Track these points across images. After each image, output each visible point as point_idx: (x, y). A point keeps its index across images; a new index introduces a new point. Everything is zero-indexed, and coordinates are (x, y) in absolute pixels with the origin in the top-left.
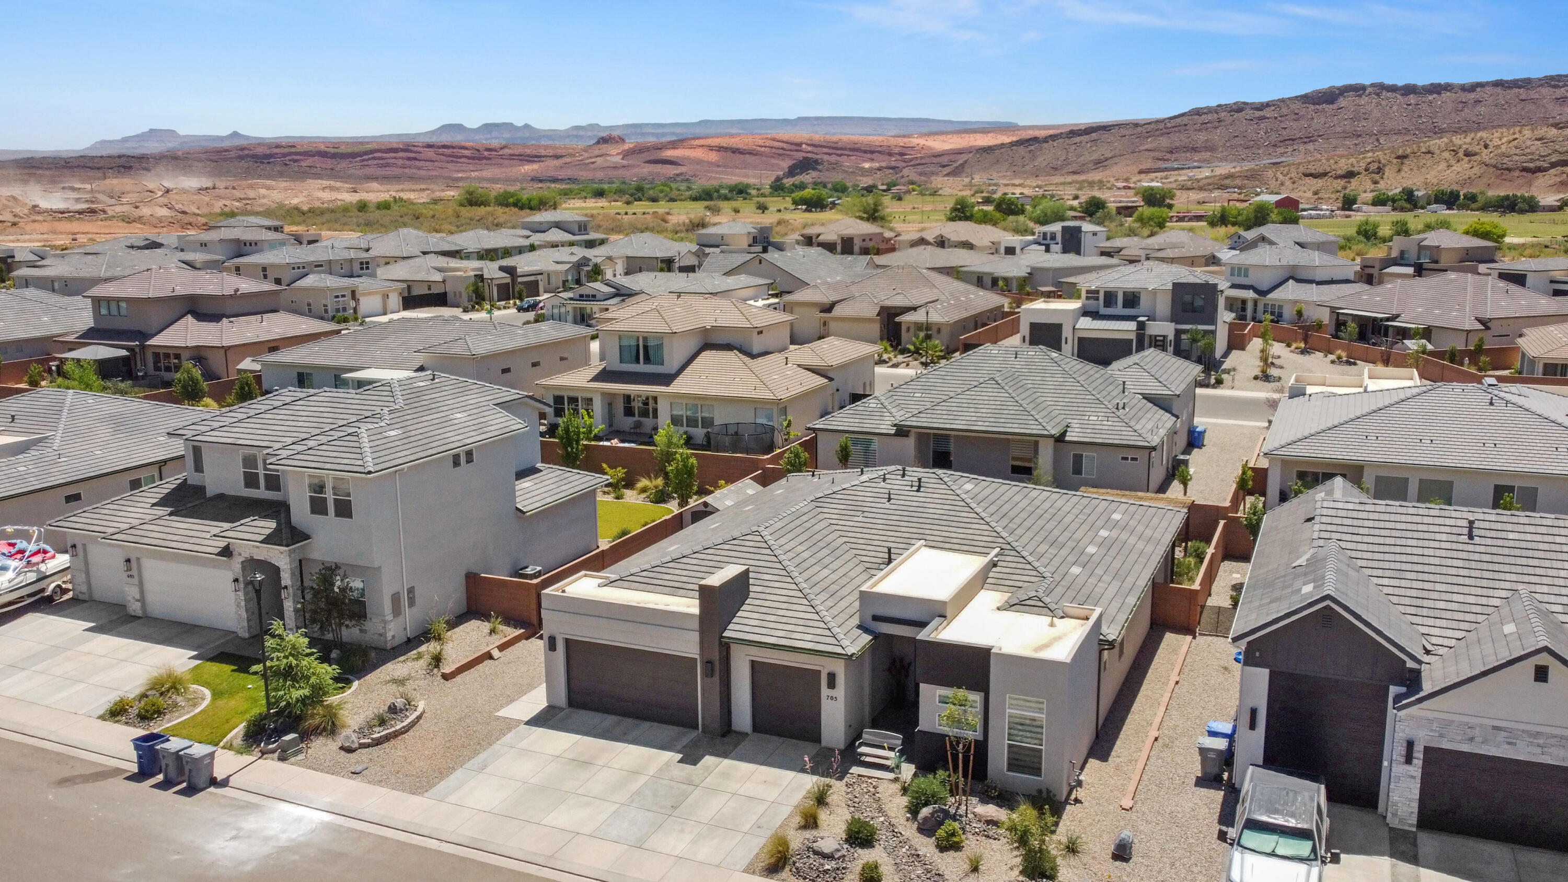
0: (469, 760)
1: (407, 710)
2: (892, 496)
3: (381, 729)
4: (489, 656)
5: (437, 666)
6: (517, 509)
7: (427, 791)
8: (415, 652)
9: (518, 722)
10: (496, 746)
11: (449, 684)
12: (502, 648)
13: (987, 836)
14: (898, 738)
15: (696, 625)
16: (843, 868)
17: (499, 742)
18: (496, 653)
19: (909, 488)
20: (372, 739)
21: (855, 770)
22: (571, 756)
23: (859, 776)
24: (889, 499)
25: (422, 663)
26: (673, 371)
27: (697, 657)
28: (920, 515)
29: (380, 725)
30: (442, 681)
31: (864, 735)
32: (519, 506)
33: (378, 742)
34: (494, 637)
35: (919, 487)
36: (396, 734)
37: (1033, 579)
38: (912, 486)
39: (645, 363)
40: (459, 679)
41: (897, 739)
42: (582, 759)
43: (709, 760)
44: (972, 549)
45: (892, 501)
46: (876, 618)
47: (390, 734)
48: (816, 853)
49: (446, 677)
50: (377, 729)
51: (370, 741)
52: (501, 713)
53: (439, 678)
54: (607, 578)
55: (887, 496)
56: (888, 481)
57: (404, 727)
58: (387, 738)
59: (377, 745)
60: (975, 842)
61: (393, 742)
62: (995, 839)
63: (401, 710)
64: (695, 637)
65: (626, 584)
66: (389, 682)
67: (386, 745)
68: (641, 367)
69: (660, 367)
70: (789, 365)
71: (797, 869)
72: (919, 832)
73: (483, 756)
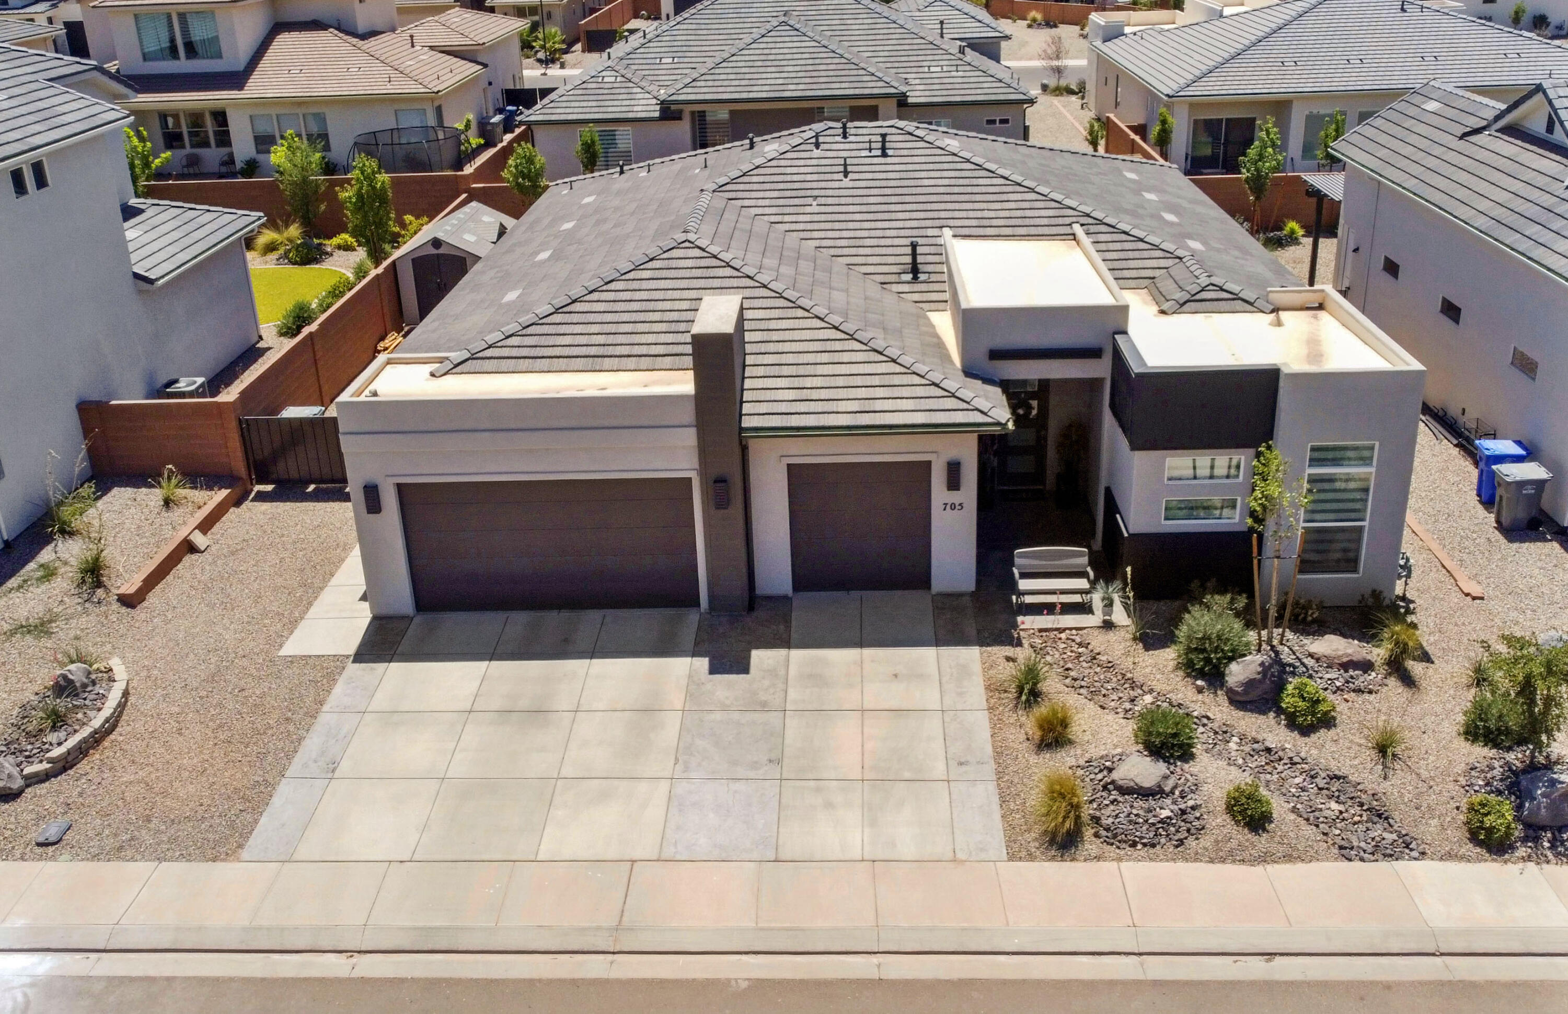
0: (289, 757)
1: (94, 683)
2: (849, 168)
3: (62, 734)
4: (188, 547)
5: (99, 584)
6: (137, 276)
7: (240, 846)
8: (32, 565)
9: (340, 659)
10: (326, 718)
11: (140, 613)
12: (205, 526)
13: (1359, 691)
14: (1081, 555)
15: (688, 414)
16: (1193, 808)
17: (326, 708)
18: (199, 540)
19: (866, 153)
20: (50, 761)
21: (1027, 622)
22: (497, 704)
23: (1041, 630)
24: (846, 173)
25: (63, 584)
26: (241, 66)
27: (693, 475)
28: (914, 191)
29: (54, 728)
30: (124, 610)
31: (1017, 561)
32: (137, 269)
33: (64, 765)
34: (176, 514)
35: (884, 149)
36: (97, 739)
37: (1163, 263)
38: (870, 150)
39: (188, 58)
40: (153, 598)
41: (1079, 557)
42: (523, 704)
43: (760, 657)
44: (1033, 231)
45: (851, 176)
46: (996, 355)
47: (85, 740)
48: (1124, 791)
49: (129, 601)
50: (53, 737)
51: (46, 766)
52: (291, 648)
53: (116, 606)
54: (441, 361)
55: (841, 168)
56: (822, 146)
57: (107, 721)
58: (82, 751)
59: (65, 769)
60: (1344, 704)
61: (96, 756)
62: (1370, 692)
63: (84, 686)
64: (690, 437)
65: (488, 364)
66: (13, 633)
67: (83, 766)
68: (183, 65)
69: (218, 61)
70: (417, 48)
71: (1107, 829)
72: (1238, 708)
73: (312, 744)
